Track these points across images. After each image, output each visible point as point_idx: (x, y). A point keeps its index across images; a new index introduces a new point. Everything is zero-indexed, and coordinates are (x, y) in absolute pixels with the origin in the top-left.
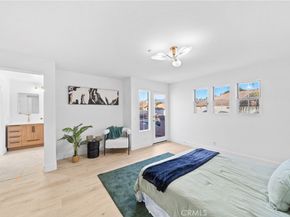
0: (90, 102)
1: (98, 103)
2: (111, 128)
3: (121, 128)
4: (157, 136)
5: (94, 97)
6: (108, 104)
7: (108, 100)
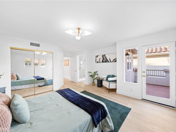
5: (104, 59)
6: (110, 62)
7: (111, 59)
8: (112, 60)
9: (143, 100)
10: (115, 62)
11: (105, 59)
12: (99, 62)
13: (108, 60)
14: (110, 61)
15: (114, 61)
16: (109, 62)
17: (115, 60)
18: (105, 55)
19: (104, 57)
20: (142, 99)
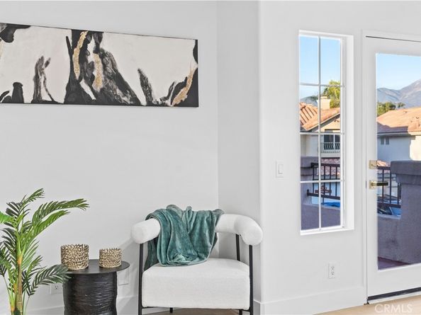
0: (75, 96)
1: (105, 99)
2: (167, 217)
3: (212, 218)
4: (385, 261)
5: (87, 68)
6: (150, 104)
7: (151, 81)
8: (159, 92)
9: (371, 302)
10: (182, 104)
11: (98, 72)
12: (37, 100)
13: (124, 87)
14: (143, 99)
15: (177, 100)
16: (136, 102)
17: (183, 94)
18: (98, 36)
19: (84, 52)
20: (370, 298)
